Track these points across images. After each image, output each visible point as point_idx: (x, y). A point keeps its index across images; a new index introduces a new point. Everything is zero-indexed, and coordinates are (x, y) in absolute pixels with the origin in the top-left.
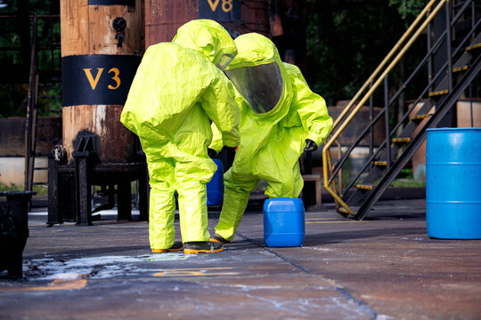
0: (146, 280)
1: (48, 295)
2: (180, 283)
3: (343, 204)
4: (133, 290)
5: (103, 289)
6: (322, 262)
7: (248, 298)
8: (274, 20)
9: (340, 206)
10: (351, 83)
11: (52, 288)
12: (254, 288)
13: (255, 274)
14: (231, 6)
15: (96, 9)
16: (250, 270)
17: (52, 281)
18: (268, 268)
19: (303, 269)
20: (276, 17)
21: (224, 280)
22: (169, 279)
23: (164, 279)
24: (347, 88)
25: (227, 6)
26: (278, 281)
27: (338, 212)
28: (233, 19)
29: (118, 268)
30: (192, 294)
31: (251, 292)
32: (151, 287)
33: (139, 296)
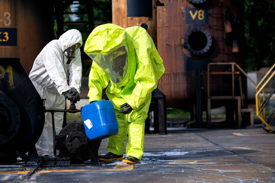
0: (165, 166)
1: (114, 174)
2: (184, 168)
3: (267, 125)
4: (159, 172)
5: (143, 171)
6: (261, 157)
7: (224, 177)
8: (226, 24)
9: (265, 126)
10: (267, 58)
11: (115, 169)
12: (226, 171)
13: (225, 164)
14: (203, 17)
15: (132, 19)
16: (222, 161)
17: (114, 166)
18: (231, 160)
19: (251, 161)
20: (228, 22)
21: (208, 167)
22: (178, 166)
23: (175, 166)
24: (265, 61)
25: (201, 17)
26: (239, 167)
27: (264, 129)
28: (204, 23)
29: (148, 159)
30: (192, 174)
31: (225, 174)
32: (169, 170)
33: (164, 175)
